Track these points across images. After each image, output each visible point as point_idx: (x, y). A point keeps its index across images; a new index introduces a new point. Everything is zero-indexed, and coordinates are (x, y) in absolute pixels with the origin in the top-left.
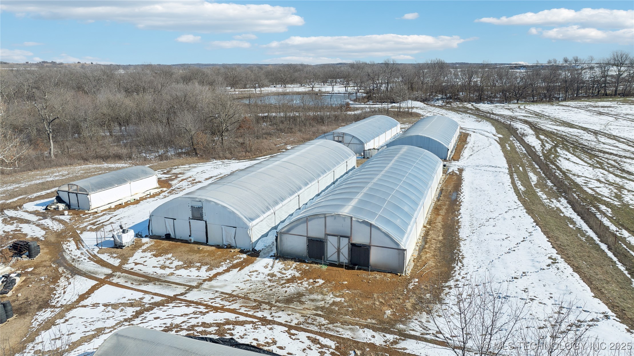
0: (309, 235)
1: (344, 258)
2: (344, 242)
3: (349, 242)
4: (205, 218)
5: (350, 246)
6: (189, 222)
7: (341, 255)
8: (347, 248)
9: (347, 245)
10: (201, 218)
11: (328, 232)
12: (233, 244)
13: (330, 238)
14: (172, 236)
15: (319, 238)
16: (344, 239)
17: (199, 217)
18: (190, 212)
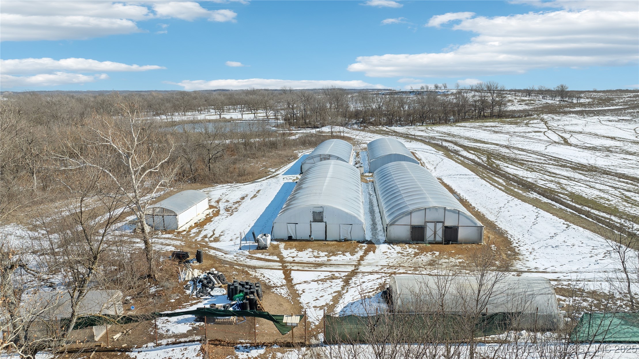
0: (412, 224)
1: (439, 237)
2: (440, 226)
3: (443, 226)
4: (325, 220)
5: (444, 228)
6: (311, 225)
7: (437, 236)
8: (441, 230)
9: (442, 228)
10: (321, 221)
11: (427, 220)
12: (349, 238)
13: (428, 224)
14: (294, 237)
15: (420, 225)
16: (439, 223)
17: (320, 220)
18: (312, 217)
